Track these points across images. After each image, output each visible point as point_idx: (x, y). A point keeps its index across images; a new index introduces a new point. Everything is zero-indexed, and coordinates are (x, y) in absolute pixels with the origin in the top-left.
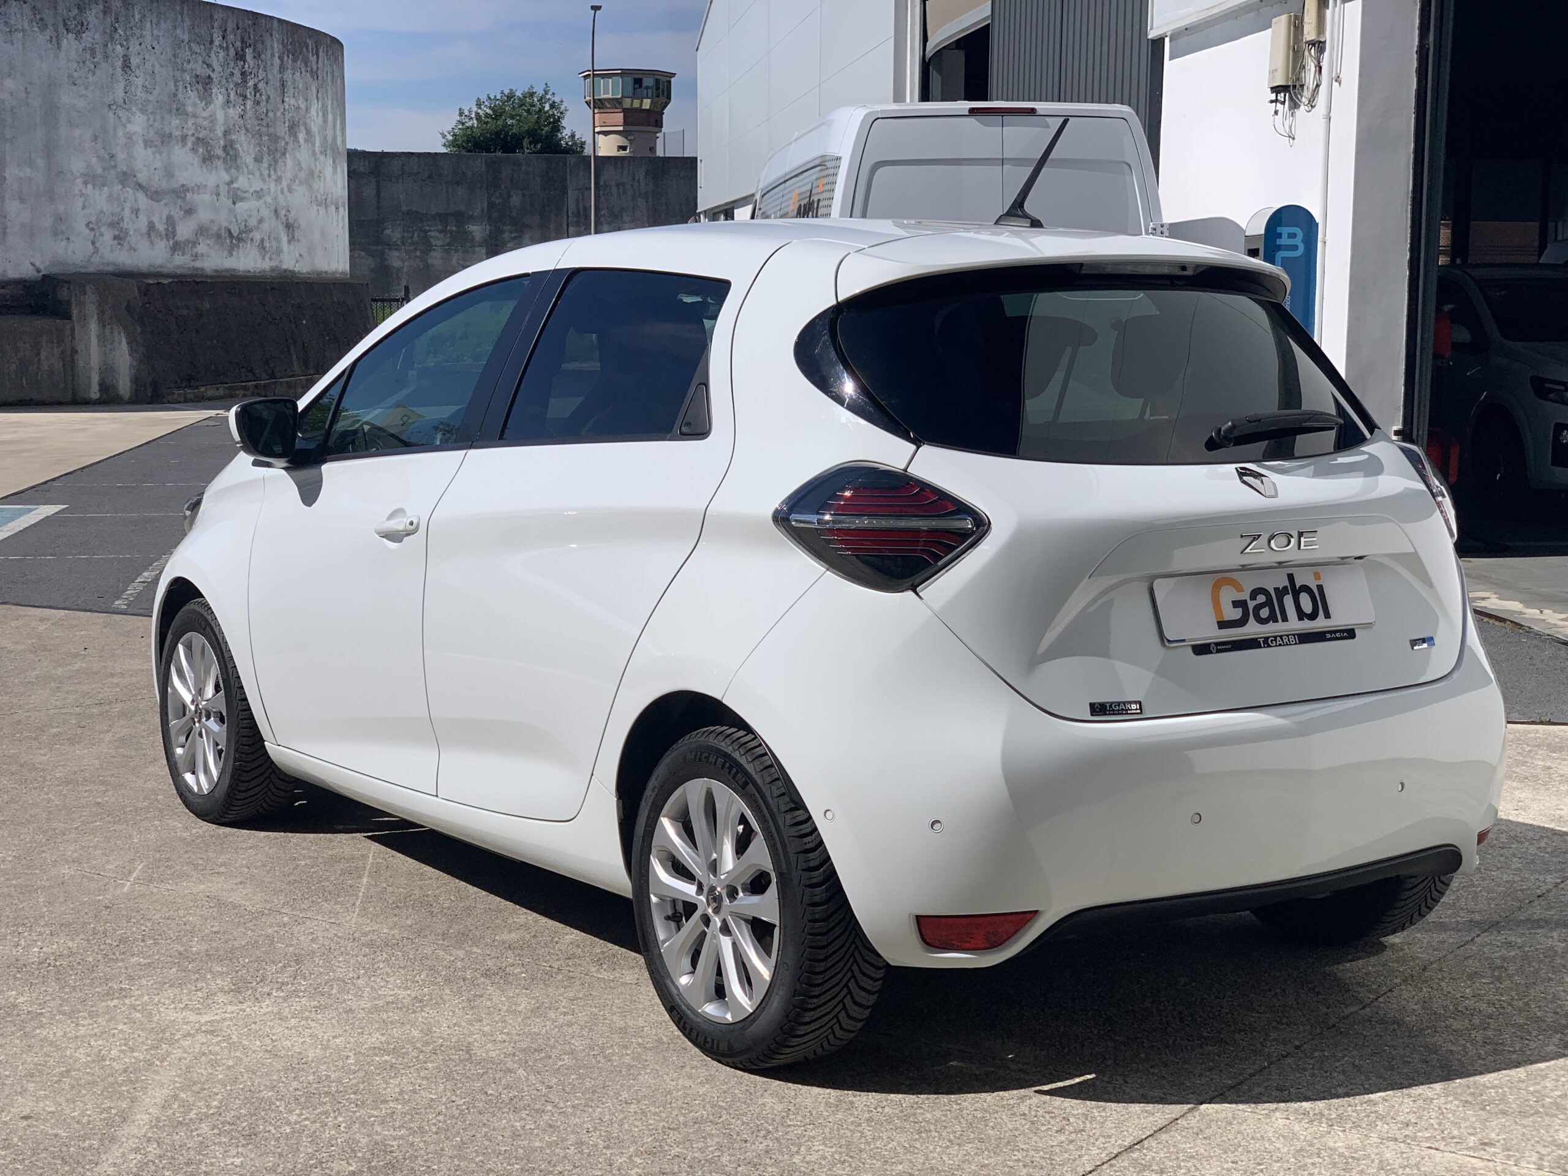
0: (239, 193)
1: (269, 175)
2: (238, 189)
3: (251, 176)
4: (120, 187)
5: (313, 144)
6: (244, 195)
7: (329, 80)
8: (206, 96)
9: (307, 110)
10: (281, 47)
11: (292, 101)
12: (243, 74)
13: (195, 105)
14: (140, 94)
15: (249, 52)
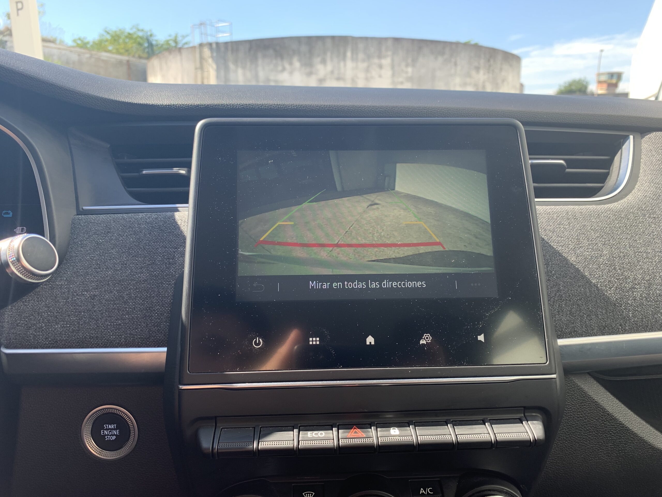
8: (478, 72)
9: (508, 76)
11: (503, 74)
12: (489, 66)
13: (474, 75)
14: (459, 72)
15: (492, 59)
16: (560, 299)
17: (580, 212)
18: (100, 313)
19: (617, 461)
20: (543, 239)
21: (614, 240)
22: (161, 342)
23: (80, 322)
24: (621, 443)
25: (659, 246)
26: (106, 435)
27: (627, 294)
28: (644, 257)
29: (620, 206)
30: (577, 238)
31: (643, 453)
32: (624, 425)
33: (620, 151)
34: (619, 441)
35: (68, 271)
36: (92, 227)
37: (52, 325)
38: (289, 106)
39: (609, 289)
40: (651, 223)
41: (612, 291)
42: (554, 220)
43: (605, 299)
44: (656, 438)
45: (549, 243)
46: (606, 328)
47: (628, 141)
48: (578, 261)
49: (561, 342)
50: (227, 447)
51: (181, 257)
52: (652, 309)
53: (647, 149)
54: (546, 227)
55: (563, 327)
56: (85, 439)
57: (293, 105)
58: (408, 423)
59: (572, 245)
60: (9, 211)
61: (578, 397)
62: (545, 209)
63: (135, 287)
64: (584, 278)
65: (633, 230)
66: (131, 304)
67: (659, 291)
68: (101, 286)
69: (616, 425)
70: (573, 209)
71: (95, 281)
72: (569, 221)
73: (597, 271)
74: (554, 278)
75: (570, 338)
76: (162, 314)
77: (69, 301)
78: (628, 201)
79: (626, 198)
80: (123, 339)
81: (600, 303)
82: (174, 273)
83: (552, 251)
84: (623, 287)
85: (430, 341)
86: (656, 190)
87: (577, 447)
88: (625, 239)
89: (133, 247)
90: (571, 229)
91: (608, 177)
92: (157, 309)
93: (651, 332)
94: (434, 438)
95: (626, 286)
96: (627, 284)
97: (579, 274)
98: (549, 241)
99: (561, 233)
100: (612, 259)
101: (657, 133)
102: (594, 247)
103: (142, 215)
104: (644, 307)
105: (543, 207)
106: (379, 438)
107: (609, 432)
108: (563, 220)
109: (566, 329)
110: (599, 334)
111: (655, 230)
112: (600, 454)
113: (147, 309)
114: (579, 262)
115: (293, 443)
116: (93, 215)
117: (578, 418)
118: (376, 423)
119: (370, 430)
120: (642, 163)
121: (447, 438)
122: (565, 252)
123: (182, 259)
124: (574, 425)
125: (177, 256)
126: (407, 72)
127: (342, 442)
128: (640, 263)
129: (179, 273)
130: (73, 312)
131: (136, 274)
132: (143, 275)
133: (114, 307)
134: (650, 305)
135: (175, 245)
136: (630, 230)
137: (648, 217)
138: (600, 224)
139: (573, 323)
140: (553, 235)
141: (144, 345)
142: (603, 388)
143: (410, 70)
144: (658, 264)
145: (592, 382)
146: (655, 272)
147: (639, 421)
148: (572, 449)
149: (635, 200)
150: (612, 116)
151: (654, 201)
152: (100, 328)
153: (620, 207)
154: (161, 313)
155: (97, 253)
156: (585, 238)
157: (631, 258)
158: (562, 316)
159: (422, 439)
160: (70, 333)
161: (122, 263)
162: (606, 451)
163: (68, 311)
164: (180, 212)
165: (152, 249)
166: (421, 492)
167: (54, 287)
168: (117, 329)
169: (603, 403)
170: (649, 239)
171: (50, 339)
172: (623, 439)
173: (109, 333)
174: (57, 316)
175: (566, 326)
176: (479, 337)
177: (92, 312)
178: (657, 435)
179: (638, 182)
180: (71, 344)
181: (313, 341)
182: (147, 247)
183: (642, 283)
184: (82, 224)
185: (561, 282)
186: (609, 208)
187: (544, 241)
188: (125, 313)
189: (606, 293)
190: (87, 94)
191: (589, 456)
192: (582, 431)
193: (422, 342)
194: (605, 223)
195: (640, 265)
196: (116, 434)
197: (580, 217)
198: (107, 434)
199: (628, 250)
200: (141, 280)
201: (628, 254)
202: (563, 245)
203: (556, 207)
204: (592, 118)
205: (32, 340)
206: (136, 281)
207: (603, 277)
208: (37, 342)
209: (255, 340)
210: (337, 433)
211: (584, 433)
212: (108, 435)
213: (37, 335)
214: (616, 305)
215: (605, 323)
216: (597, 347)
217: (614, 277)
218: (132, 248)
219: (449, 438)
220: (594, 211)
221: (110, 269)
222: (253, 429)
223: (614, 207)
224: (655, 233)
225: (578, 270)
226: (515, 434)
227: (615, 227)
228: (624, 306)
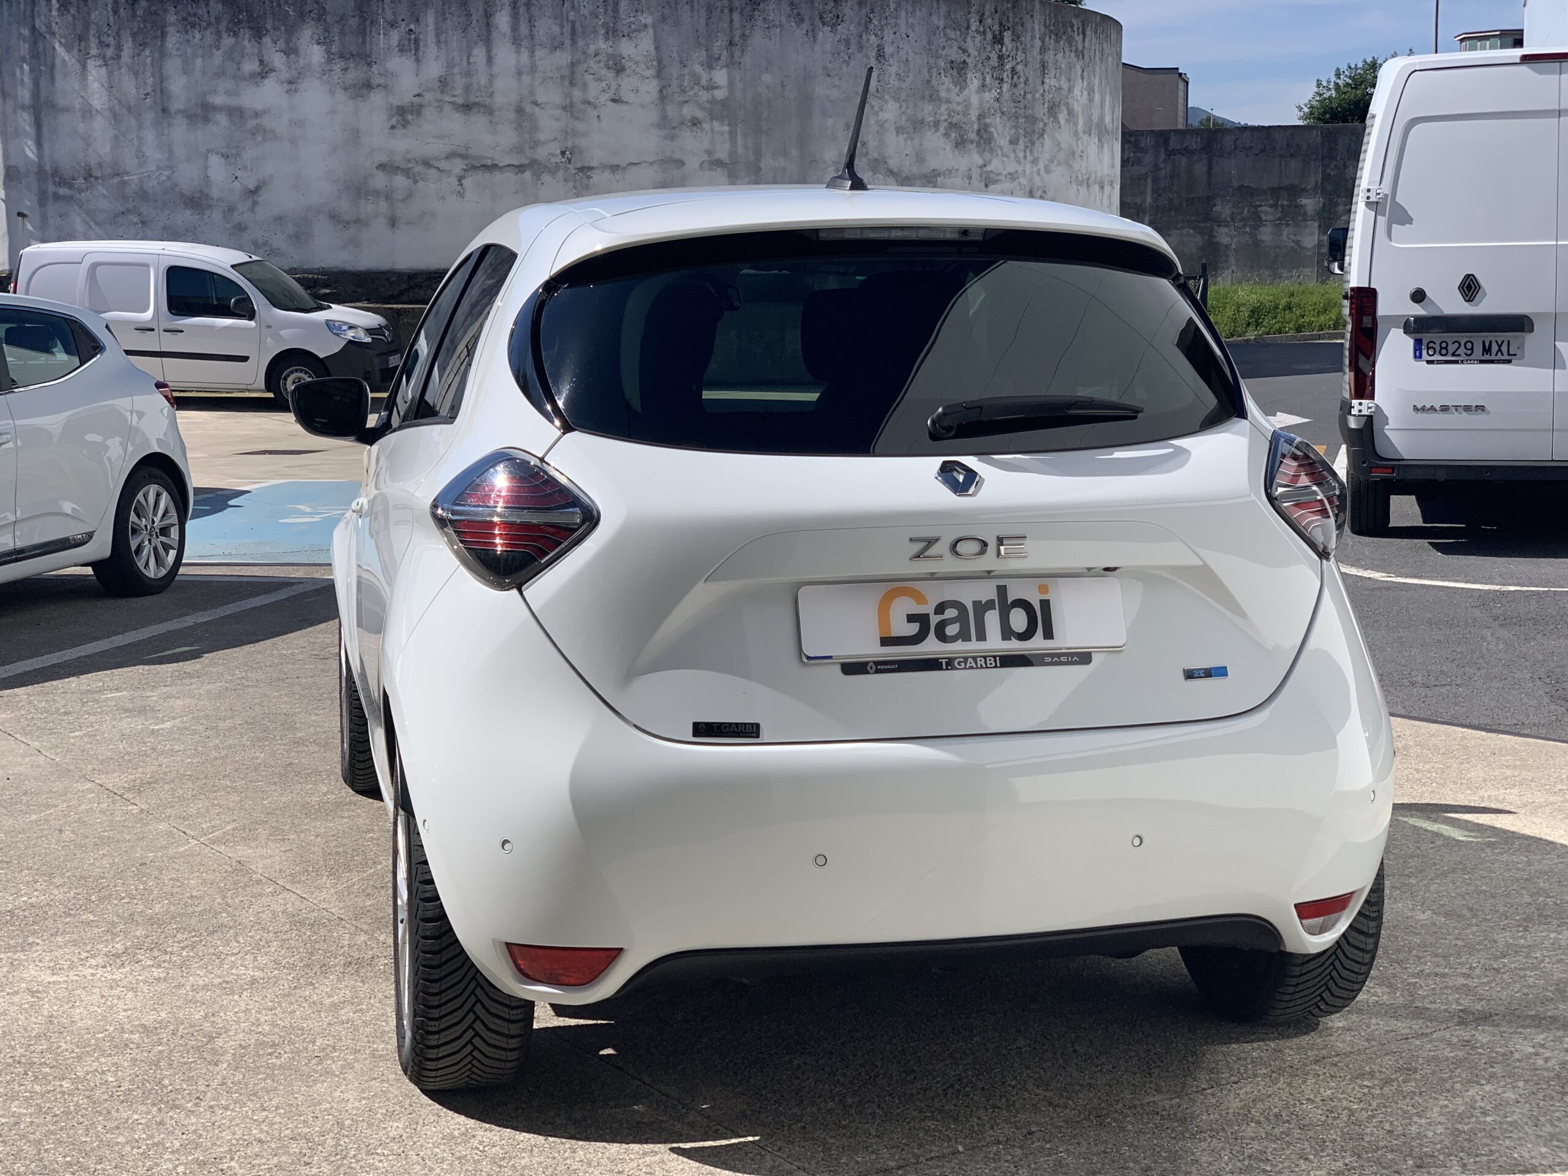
0: (992, 175)
1: (1025, 157)
2: (991, 172)
3: (1005, 159)
4: (871, 174)
5: (1076, 124)
6: (1000, 177)
7: (1097, 58)
8: (961, 81)
9: (1070, 90)
10: (1043, 28)
11: (1053, 82)
12: (1000, 57)
13: (948, 90)
14: (894, 82)
15: (1007, 35)
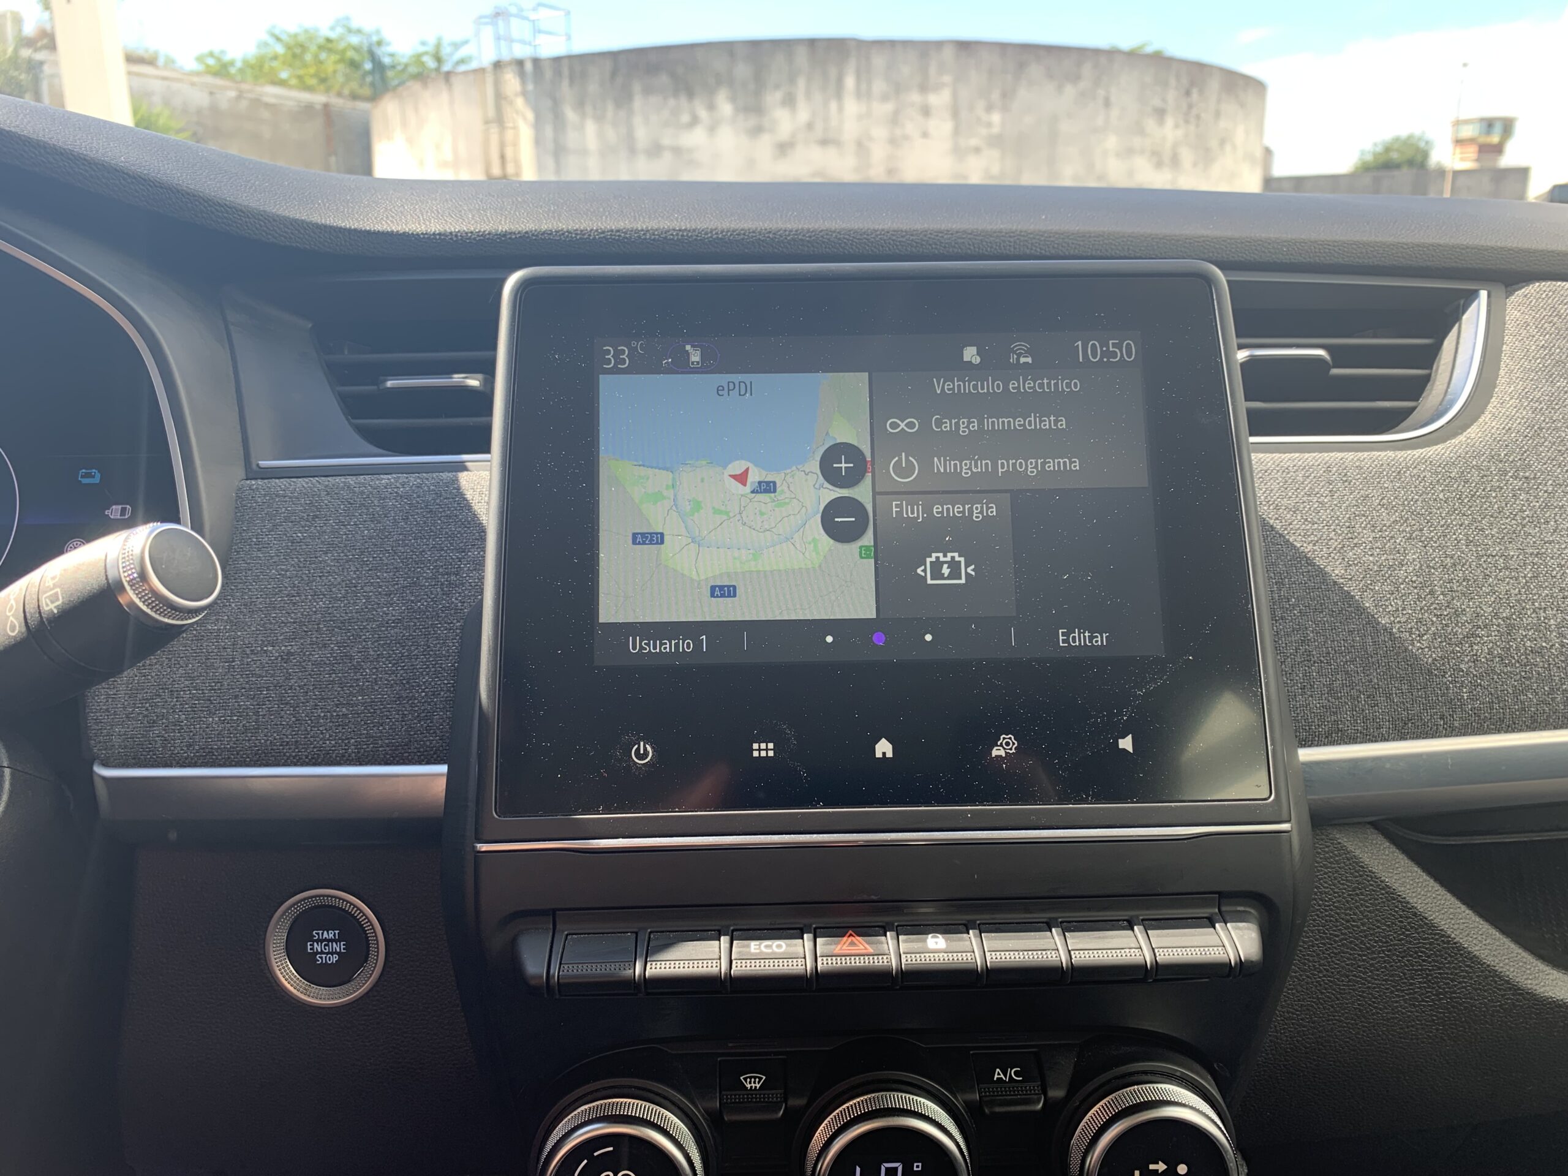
5: (1237, 154)
7: (1254, 110)
8: (1161, 121)
9: (1234, 130)
10: (1219, 86)
11: (1223, 124)
12: (1189, 106)
13: (1152, 128)
14: (1115, 122)
15: (1195, 90)
16: (1308, 661)
17: (1357, 467)
18: (302, 691)
19: (1435, 1016)
20: (1272, 526)
21: (1431, 529)
22: (435, 753)
23: (260, 710)
24: (1443, 978)
25: (1534, 542)
26: (317, 953)
27: (1458, 649)
28: (1499, 568)
29: (1448, 452)
30: (1347, 524)
31: (1493, 999)
32: (1449, 937)
33: (1457, 326)
34: (1439, 973)
35: (232, 600)
36: (281, 506)
37: (200, 717)
38: (706, 234)
39: (1418, 638)
40: (1519, 489)
41: (1424, 642)
42: (1297, 485)
43: (1407, 661)
44: (1522, 966)
45: (1284, 537)
46: (1410, 725)
47: (1475, 305)
48: (1350, 577)
49: (1306, 755)
50: (578, 973)
51: (475, 570)
52: (1515, 681)
53: (1518, 322)
54: (1279, 500)
55: (1312, 722)
56: (274, 961)
57: (716, 229)
58: (965, 925)
59: (1336, 540)
60: (94, 471)
61: (1346, 877)
62: (1277, 460)
63: (376, 636)
64: (1362, 613)
65: (1477, 506)
66: (367, 671)
67: (1531, 641)
68: (303, 633)
69: (1432, 938)
70: (1341, 459)
71: (290, 622)
72: (1331, 487)
73: (1392, 598)
74: (1294, 613)
75: (1327, 745)
76: (436, 693)
77: (236, 667)
78: (1469, 441)
79: (1465, 434)
80: (353, 747)
81: (1397, 669)
82: (459, 604)
83: (1291, 554)
84: (1450, 634)
85: (1013, 751)
86: (1534, 415)
87: (1344, 985)
88: (1458, 527)
89: (370, 550)
90: (1336, 505)
91: (1428, 387)
92: (424, 683)
93: (1510, 732)
94: (1022, 957)
95: (1457, 631)
96: (1459, 627)
97: (1350, 605)
98: (1286, 532)
99: (1314, 514)
100: (1427, 570)
101: (1544, 283)
102: (1385, 545)
103: (388, 479)
104: (1495, 677)
105: (1274, 455)
106: (903, 956)
107: (1416, 953)
108: (1319, 485)
109: (1318, 725)
110: (1394, 737)
111: (1526, 505)
112: (1397, 1002)
113: (402, 683)
114: (1351, 579)
115: (718, 965)
116: (282, 480)
117: (1348, 921)
118: (896, 924)
119: (883, 938)
120: (1505, 354)
121: (1049, 956)
122: (1320, 556)
123: (477, 575)
124: (1337, 936)
125: (465, 569)
126: (989, 125)
127: (823, 964)
128: (1491, 579)
129: (470, 606)
130: (245, 688)
131: (378, 608)
132: (393, 610)
133: (331, 679)
134: (1511, 672)
135: (461, 545)
136: (1471, 507)
137: (1511, 477)
138: (1403, 492)
139: (1335, 713)
140: (1294, 518)
141: (397, 759)
142: (1406, 858)
143: (996, 118)
144: (1532, 583)
145: (1379, 842)
146: (1524, 601)
147: (1484, 930)
148: (1334, 990)
149: (1484, 439)
150: (1440, 245)
151: (1528, 440)
152: (303, 722)
153: (1449, 454)
154: (434, 692)
155: (293, 562)
156: (1366, 525)
157: (1470, 569)
158: (1310, 698)
159: (994, 958)
160: (238, 735)
161: (346, 584)
162: (1410, 994)
163: (234, 687)
164: (469, 473)
165: (411, 553)
166: (996, 1076)
167: (203, 636)
168: (339, 725)
169: (1403, 889)
170: (1512, 526)
171: (197, 747)
172: (1448, 968)
173: (322, 733)
174: (212, 698)
175: (1318, 719)
176: (1120, 741)
177: (284, 689)
178: (1524, 960)
179: (1494, 398)
180: (242, 757)
181: (759, 750)
182: (400, 548)
183: (1492, 625)
184: (259, 500)
185: (1310, 623)
186: (1424, 458)
187: (1274, 532)
188: (355, 691)
189: (1410, 647)
190: (262, 213)
191: (1370, 1005)
192: (1355, 950)
193: (995, 752)
194: (1412, 491)
195: (1490, 585)
196: (338, 950)
197: (1357, 478)
198: (319, 950)
199: (1462, 552)
200: (389, 620)
201: (1464, 561)
202: (1317, 541)
203: (1303, 454)
204: (1394, 252)
205: (160, 749)
206: (378, 623)
207: (1405, 612)
208: (170, 753)
209: (636, 746)
210: (811, 944)
211: (1359, 955)
212: (322, 953)
213: (170, 738)
214: (1432, 673)
215: (1408, 713)
216: (1388, 766)
217: (1429, 611)
218: (368, 552)
219: (1054, 956)
220: (1388, 464)
221: (321, 596)
222: (634, 935)
223: (1434, 455)
224: (1526, 513)
225: (1348, 596)
226: (1197, 949)
227: (1435, 500)
228: (1450, 676)
